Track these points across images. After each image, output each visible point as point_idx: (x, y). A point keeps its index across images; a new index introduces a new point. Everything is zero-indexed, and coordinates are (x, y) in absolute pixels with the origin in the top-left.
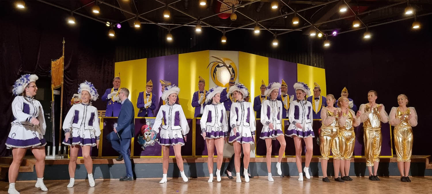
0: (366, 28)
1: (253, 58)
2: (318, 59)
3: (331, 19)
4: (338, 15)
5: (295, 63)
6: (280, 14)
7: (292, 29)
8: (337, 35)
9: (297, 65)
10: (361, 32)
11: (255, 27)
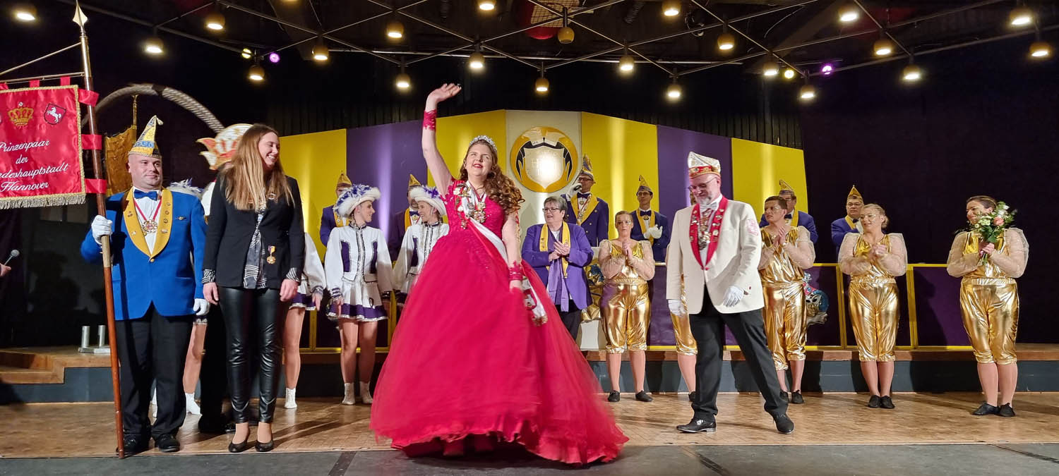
0: (908, 58)
1: (617, 127)
2: (785, 127)
3: (817, 37)
4: (836, 29)
5: (727, 136)
6: (687, 29)
7: (719, 60)
8: (833, 75)
9: (731, 140)
10: (896, 66)
11: (620, 57)
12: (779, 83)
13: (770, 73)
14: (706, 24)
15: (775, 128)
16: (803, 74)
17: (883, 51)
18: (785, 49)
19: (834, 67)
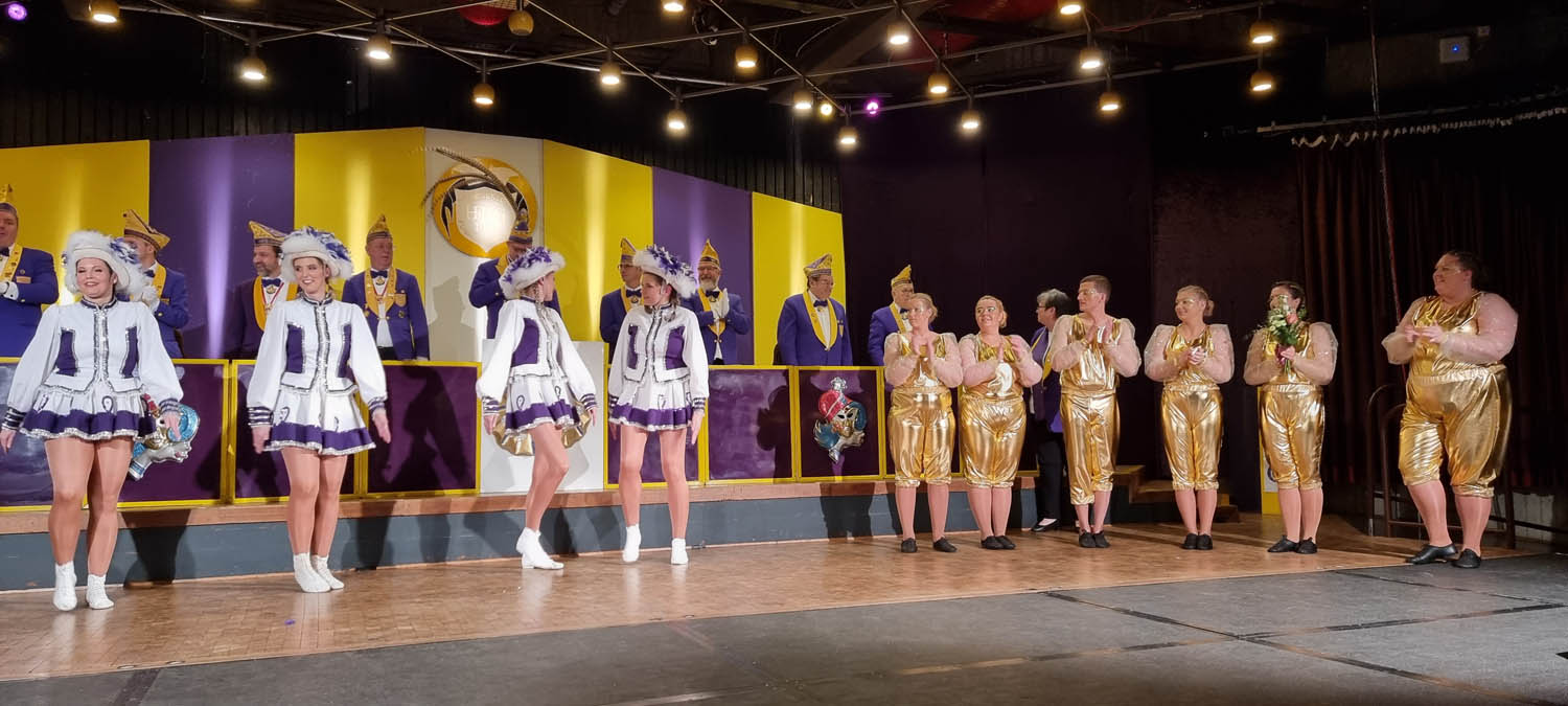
0: (966, 101)
1: (597, 165)
2: (820, 182)
3: (861, 62)
4: (880, 53)
5: (746, 188)
6: (692, 32)
7: (736, 82)
8: (881, 115)
9: (751, 196)
10: (952, 110)
11: (601, 64)
12: (813, 121)
13: (803, 106)
14: (721, 29)
15: (808, 182)
16: (844, 110)
17: (939, 90)
18: (822, 74)
19: (880, 106)
